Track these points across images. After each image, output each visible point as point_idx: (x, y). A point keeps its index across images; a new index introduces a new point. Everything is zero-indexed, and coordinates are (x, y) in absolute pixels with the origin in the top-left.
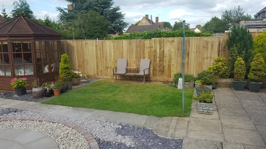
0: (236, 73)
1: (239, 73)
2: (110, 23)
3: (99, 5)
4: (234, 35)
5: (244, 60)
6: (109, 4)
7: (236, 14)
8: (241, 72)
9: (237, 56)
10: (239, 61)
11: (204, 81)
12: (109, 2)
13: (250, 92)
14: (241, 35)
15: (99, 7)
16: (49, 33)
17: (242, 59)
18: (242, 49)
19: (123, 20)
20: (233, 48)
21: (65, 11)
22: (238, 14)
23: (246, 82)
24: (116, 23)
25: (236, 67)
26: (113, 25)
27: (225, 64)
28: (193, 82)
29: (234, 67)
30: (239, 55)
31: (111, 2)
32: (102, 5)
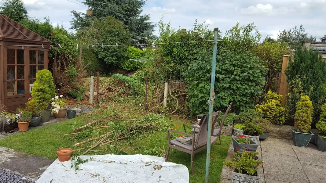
0: (297, 120)
1: (303, 119)
2: (136, 35)
3: (124, 13)
4: (297, 61)
5: (311, 99)
6: (136, 11)
7: (296, 35)
8: (307, 118)
9: (300, 93)
10: (303, 101)
11: (247, 128)
12: (136, 9)
13: (319, 152)
14: (309, 61)
15: (123, 14)
16: (30, 39)
17: (308, 97)
18: (309, 82)
19: (153, 32)
20: (295, 80)
21: (81, 16)
22: (300, 35)
23: (313, 134)
24: (143, 35)
25: (299, 109)
26: (139, 38)
27: (281, 102)
28: (232, 126)
29: (295, 110)
30: (304, 92)
31: (139, 9)
32: (127, 12)
